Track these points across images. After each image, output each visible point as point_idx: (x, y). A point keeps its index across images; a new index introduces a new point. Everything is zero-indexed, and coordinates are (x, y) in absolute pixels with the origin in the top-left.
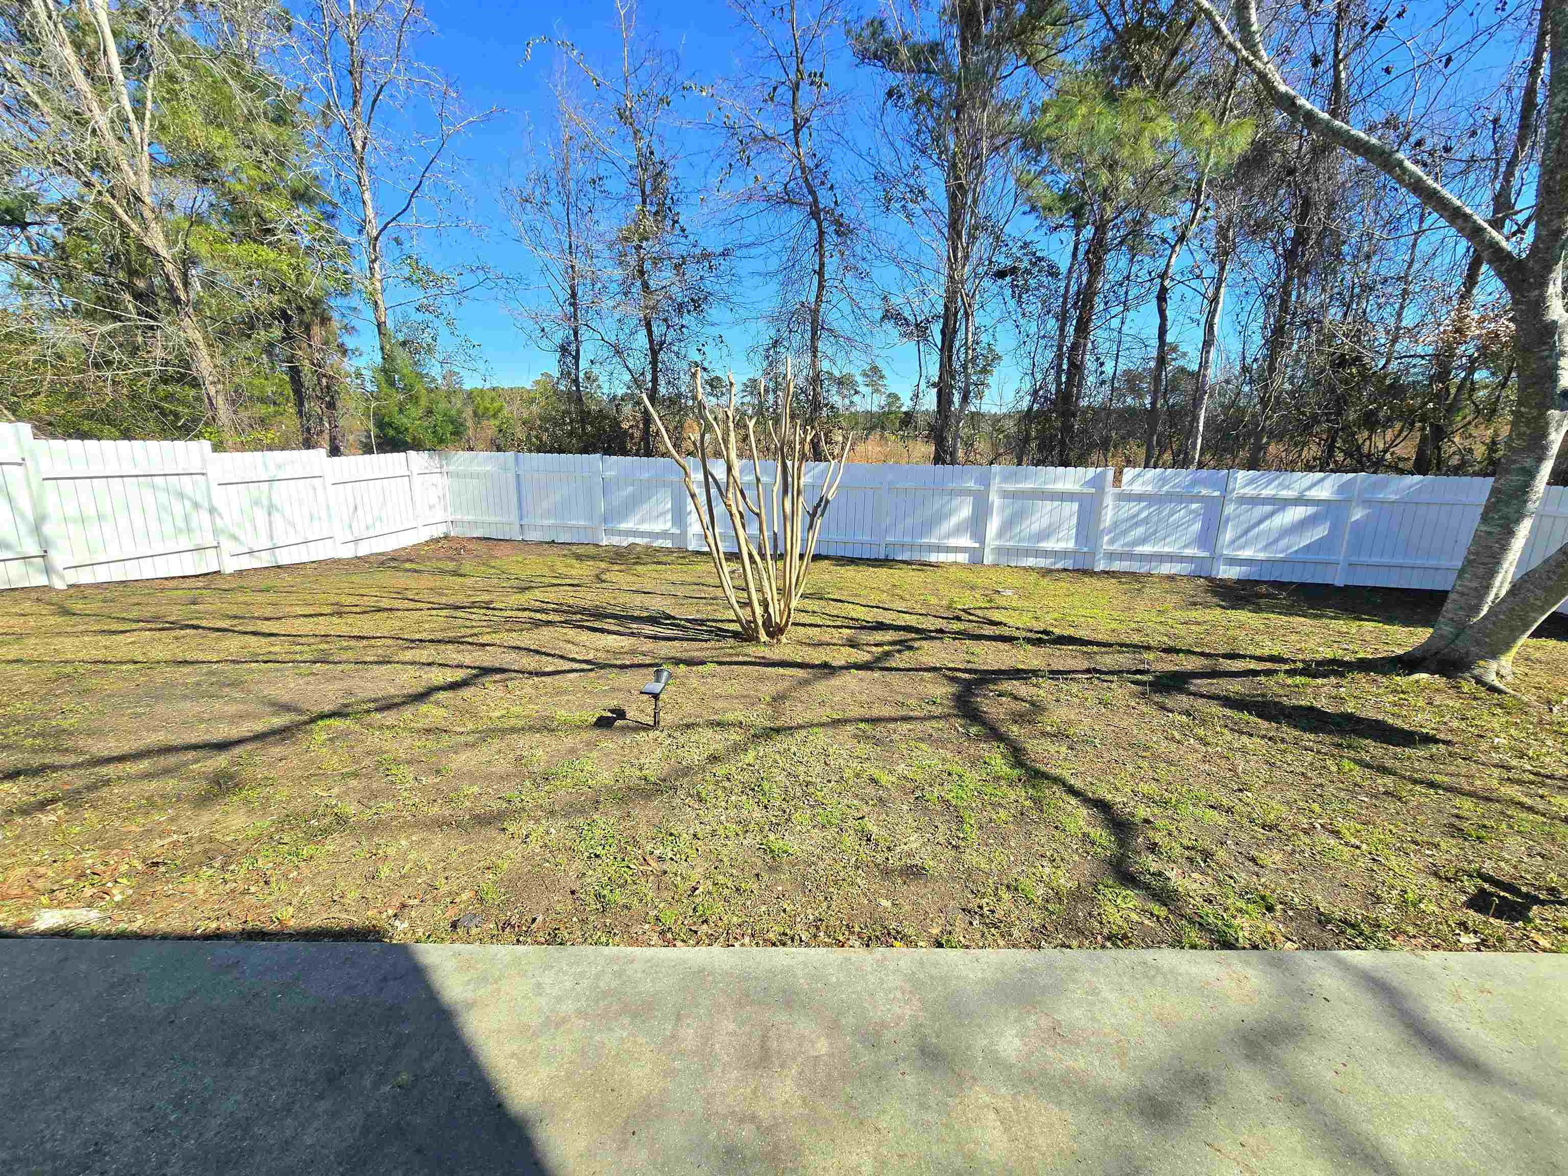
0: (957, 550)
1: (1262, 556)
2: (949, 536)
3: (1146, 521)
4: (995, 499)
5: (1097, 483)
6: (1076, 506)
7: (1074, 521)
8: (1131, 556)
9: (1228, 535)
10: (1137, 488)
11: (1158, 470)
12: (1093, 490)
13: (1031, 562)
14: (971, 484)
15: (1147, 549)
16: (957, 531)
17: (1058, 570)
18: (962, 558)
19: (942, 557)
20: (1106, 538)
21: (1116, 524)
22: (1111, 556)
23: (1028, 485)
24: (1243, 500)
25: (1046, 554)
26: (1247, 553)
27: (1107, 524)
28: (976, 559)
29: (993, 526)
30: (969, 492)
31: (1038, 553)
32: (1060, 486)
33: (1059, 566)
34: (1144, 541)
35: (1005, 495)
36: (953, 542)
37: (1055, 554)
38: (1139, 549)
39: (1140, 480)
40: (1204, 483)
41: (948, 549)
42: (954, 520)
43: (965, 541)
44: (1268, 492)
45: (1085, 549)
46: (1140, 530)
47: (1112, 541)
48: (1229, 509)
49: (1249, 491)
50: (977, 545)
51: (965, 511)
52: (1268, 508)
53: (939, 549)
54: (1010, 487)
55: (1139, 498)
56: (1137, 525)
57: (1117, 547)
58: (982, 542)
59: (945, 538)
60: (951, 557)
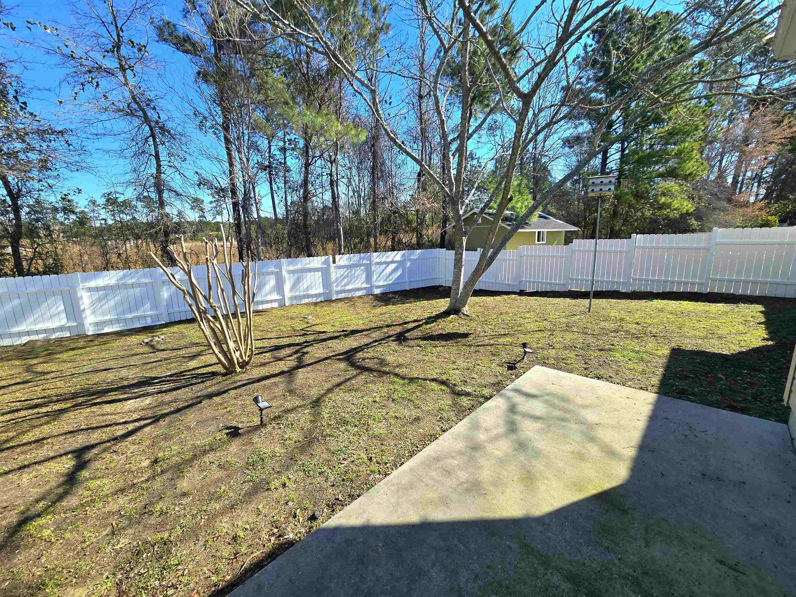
0: (271, 301)
1: (385, 283)
2: (266, 295)
3: (347, 276)
4: (284, 273)
5: (326, 262)
6: (320, 273)
7: (321, 280)
8: (345, 291)
9: (375, 278)
10: (342, 263)
12: (326, 266)
13: (306, 301)
14: (272, 269)
15: (350, 287)
16: (270, 292)
17: (319, 302)
18: (275, 305)
19: (265, 306)
20: (335, 285)
21: (337, 280)
22: (338, 292)
23: (299, 266)
24: (377, 264)
25: (312, 296)
26: (381, 283)
27: (334, 279)
28: (282, 306)
29: (287, 287)
30: (272, 273)
31: (308, 296)
32: (311, 266)
33: (319, 300)
34: (348, 284)
35: (289, 272)
36: (269, 298)
37: (316, 295)
38: (347, 288)
39: (342, 260)
40: (364, 258)
41: (267, 302)
42: (267, 288)
43: (275, 296)
44: (383, 260)
45: (328, 291)
46: (346, 280)
47: (337, 286)
48: (373, 268)
49: (378, 260)
50: (281, 297)
51: (272, 282)
52: (384, 266)
53: (262, 303)
54: (291, 268)
55: (343, 267)
56: (344, 278)
57: (339, 288)
58: (284, 296)
59: (264, 297)
60: (269, 306)
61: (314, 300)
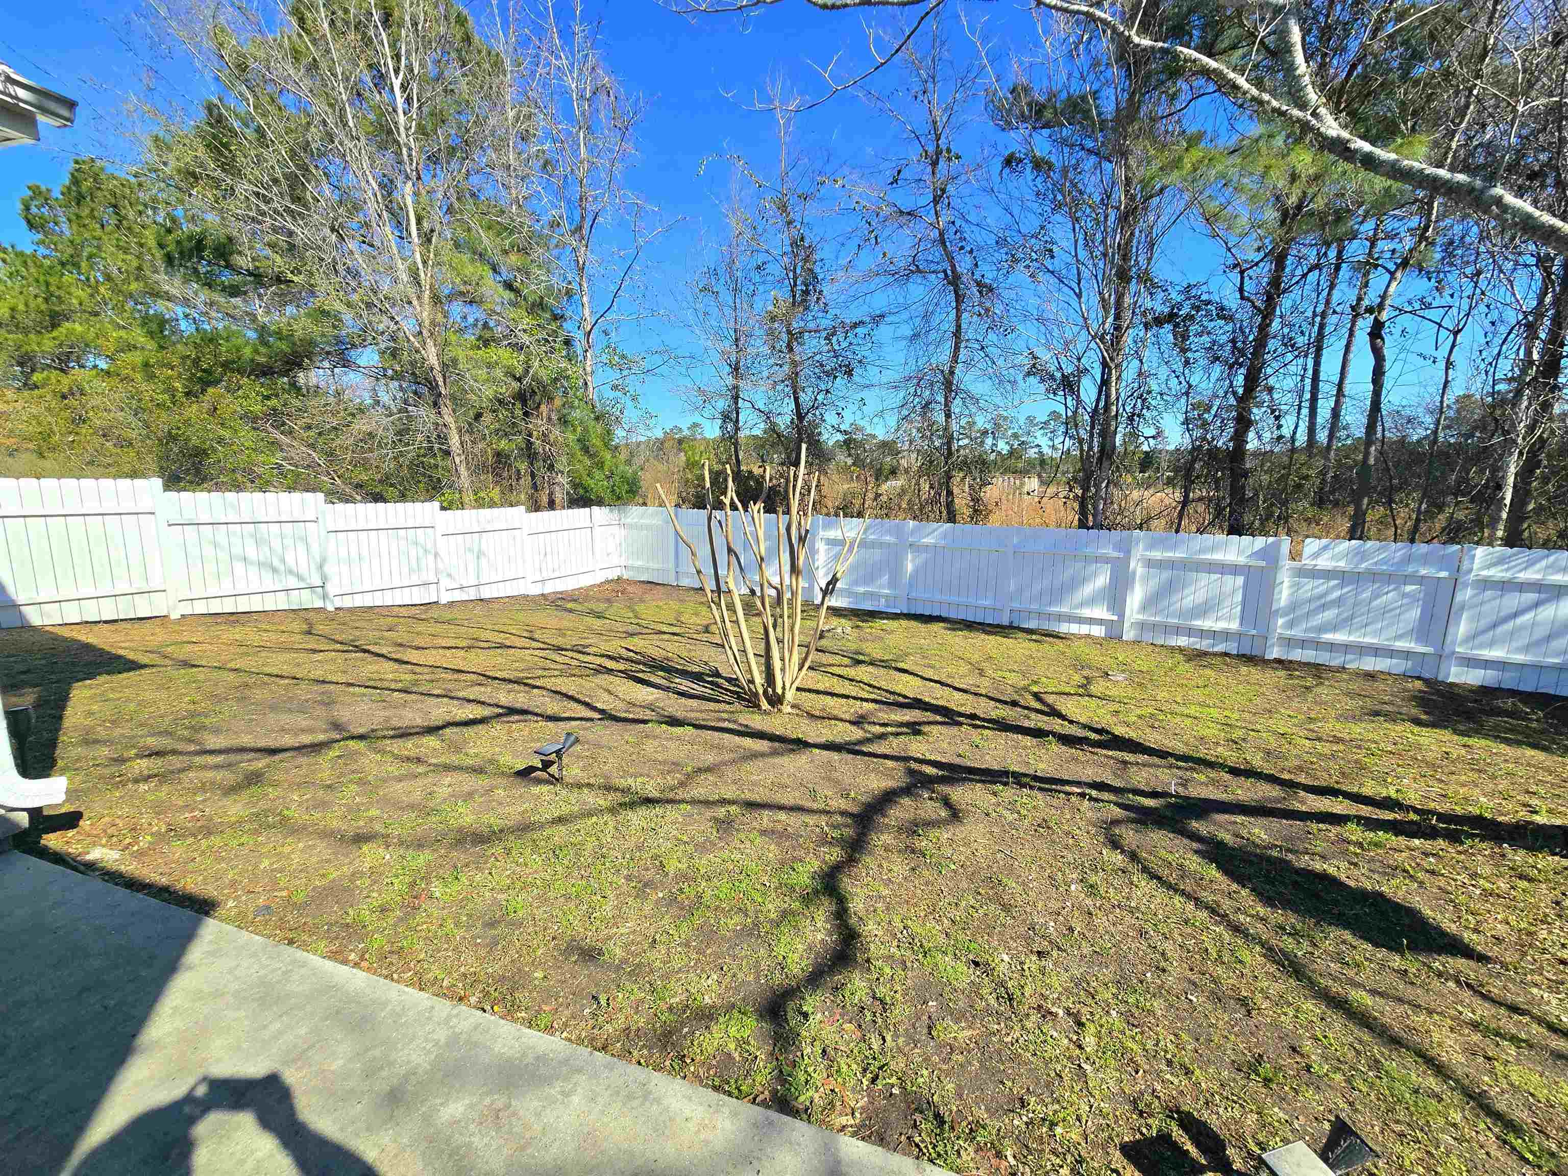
0: (1091, 621)
1: (1519, 658)
2: (1082, 605)
3: (1339, 602)
4: (1137, 567)
5: (1270, 556)
6: (1240, 580)
7: (1239, 597)
8: (1318, 645)
9: (1463, 628)
10: (1324, 563)
11: (1353, 542)
12: (1263, 564)
13: (1182, 641)
14: (1109, 551)
15: (1340, 637)
16: (1092, 601)
17: (1215, 654)
18: (1098, 631)
19: (1074, 628)
20: (1280, 621)
21: (1293, 606)
22: (1289, 642)
23: (1179, 554)
24: (1485, 584)
25: (1202, 633)
26: (1496, 653)
27: (1283, 603)
28: (1114, 635)
29: (1135, 599)
30: (1107, 560)
31: (1190, 632)
32: (1218, 556)
33: (1219, 648)
34: (1335, 627)
35: (1150, 564)
36: (1086, 612)
37: (1214, 634)
38: (1328, 637)
39: (1327, 555)
40: (1425, 560)
41: (1081, 620)
42: (1088, 590)
43: (1101, 612)
44: (1531, 575)
45: (1254, 632)
46: (1329, 615)
47: (1291, 625)
48: (1465, 595)
49: (1496, 573)
50: (1115, 618)
51: (1102, 580)
52: (1532, 597)
53: (1072, 619)
54: (1157, 555)
55: (1327, 574)
56: (1324, 607)
57: (1297, 632)
58: (1122, 616)
59: (1076, 607)
60: (1084, 629)
61: (1204, 645)
